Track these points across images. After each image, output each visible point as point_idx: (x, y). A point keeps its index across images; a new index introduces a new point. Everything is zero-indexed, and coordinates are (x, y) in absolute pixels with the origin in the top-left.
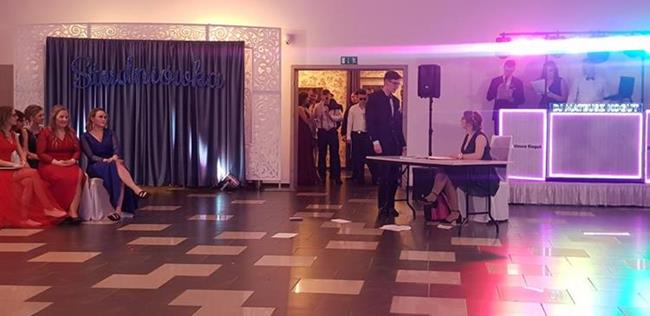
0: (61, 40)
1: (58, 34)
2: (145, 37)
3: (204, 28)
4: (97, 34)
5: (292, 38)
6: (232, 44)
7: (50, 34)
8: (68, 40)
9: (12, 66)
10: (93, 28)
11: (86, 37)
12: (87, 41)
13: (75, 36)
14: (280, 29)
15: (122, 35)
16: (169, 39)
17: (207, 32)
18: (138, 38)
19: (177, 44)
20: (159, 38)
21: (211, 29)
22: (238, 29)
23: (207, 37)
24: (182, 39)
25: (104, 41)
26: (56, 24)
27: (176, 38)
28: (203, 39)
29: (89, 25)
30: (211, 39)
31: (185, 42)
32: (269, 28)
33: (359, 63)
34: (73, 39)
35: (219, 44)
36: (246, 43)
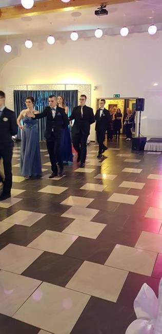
0: (18, 91)
1: (17, 89)
2: (45, 89)
3: (64, 86)
4: (30, 89)
5: (96, 88)
6: (74, 91)
7: (15, 89)
8: (20, 91)
10: (29, 86)
11: (26, 89)
12: (26, 91)
13: (23, 89)
14: (90, 85)
15: (38, 89)
16: (53, 90)
18: (43, 90)
19: (55, 91)
20: (50, 90)
21: (67, 85)
22: (76, 86)
24: (57, 90)
25: (32, 91)
26: (17, 85)
27: (55, 89)
28: (64, 89)
29: (27, 85)
30: (67, 90)
31: (58, 91)
32: (87, 85)
33: (120, 97)
34: (22, 91)
35: (69, 91)
36: (79, 90)
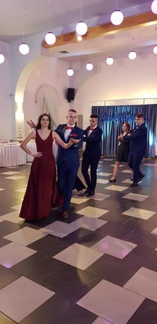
0: (96, 107)
1: (96, 105)
2: (122, 105)
4: (108, 104)
6: (153, 105)
7: (93, 105)
8: (98, 107)
9: (82, 115)
10: (106, 102)
11: (104, 105)
12: (104, 107)
13: (101, 105)
15: (115, 104)
16: (130, 104)
17: (144, 101)
18: (120, 105)
19: (133, 106)
20: (127, 104)
22: (155, 100)
23: (144, 103)
24: (135, 104)
25: (109, 106)
26: (95, 102)
27: (133, 104)
28: (142, 104)
30: (146, 104)
31: (135, 106)
34: (100, 107)
35: (148, 105)
